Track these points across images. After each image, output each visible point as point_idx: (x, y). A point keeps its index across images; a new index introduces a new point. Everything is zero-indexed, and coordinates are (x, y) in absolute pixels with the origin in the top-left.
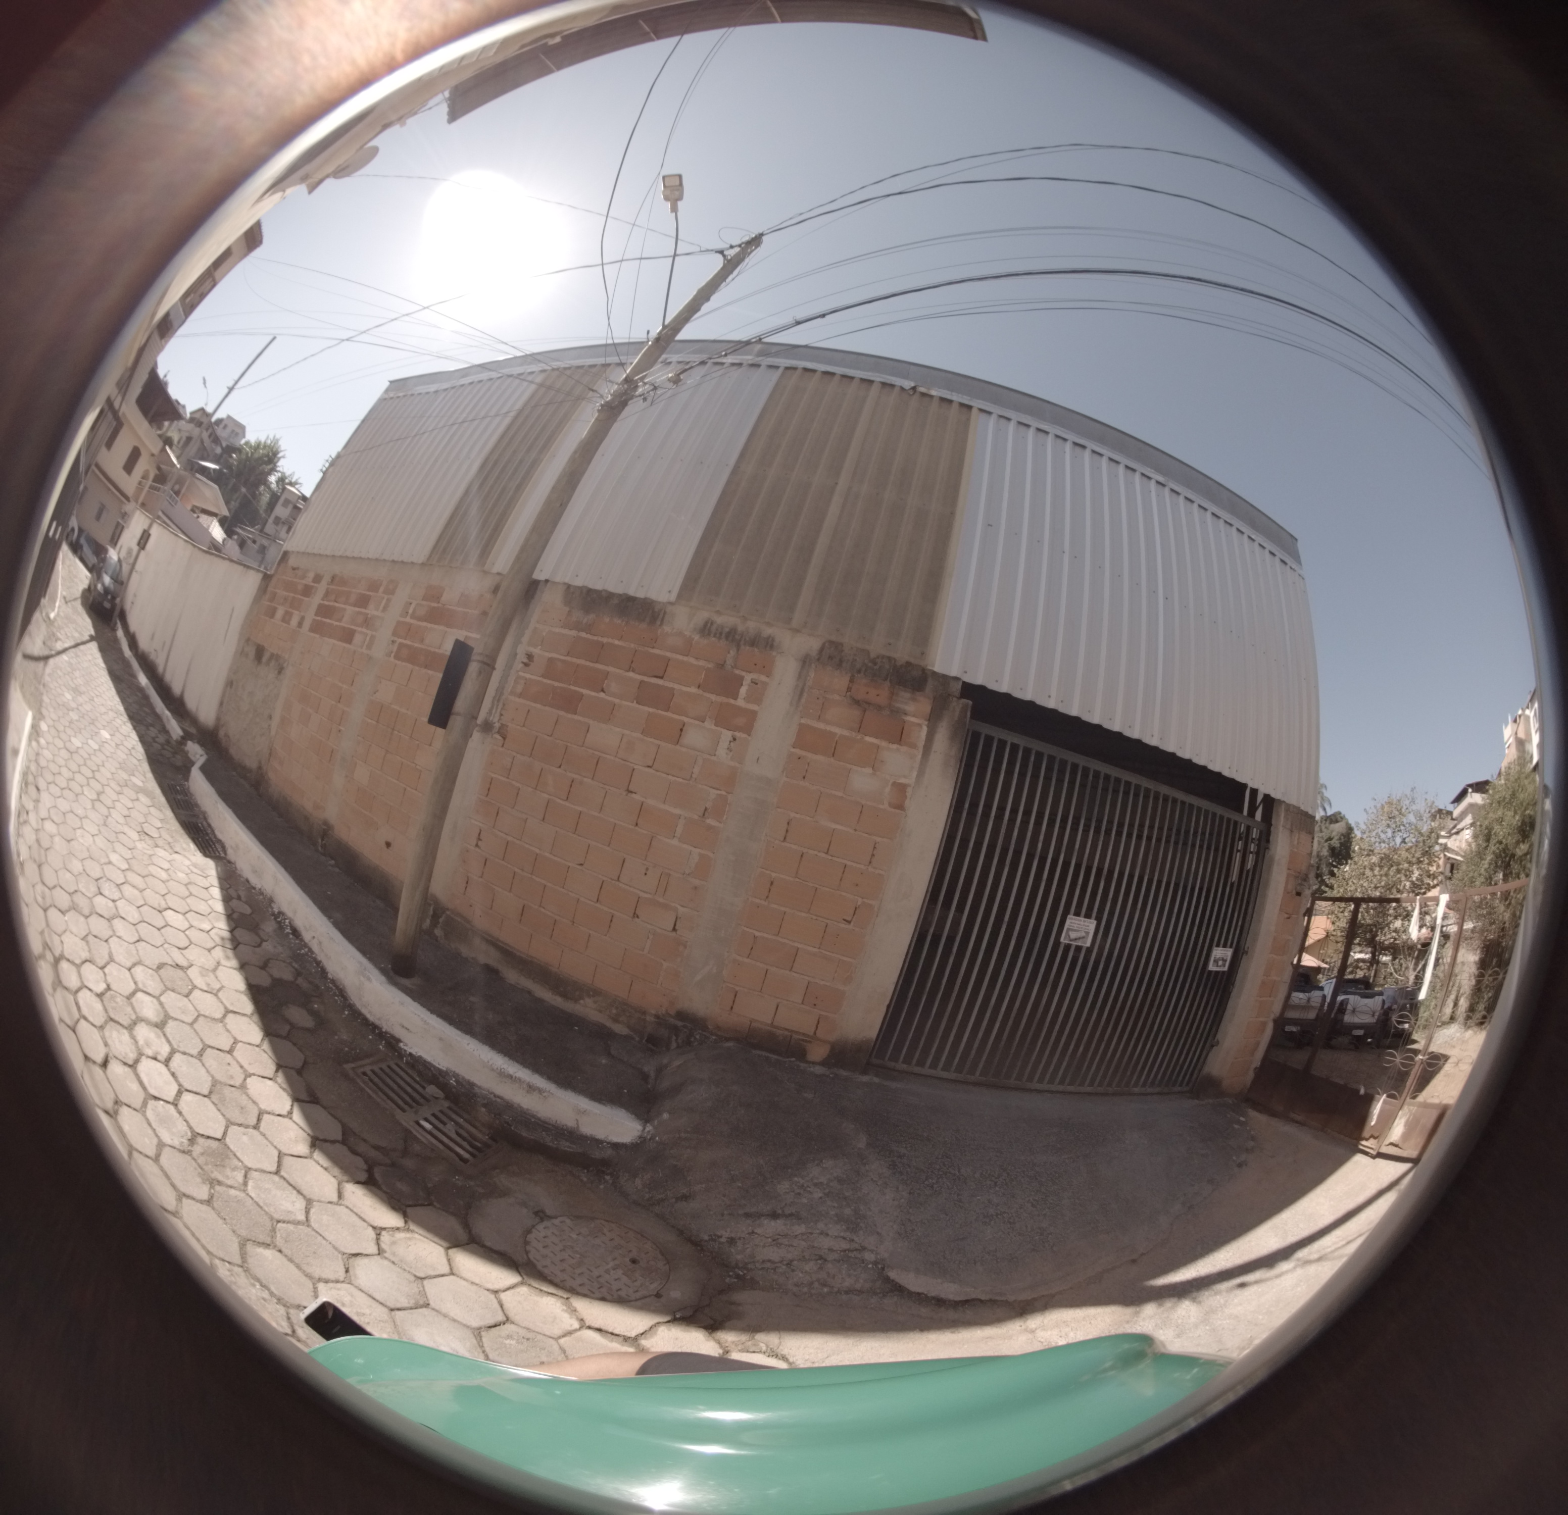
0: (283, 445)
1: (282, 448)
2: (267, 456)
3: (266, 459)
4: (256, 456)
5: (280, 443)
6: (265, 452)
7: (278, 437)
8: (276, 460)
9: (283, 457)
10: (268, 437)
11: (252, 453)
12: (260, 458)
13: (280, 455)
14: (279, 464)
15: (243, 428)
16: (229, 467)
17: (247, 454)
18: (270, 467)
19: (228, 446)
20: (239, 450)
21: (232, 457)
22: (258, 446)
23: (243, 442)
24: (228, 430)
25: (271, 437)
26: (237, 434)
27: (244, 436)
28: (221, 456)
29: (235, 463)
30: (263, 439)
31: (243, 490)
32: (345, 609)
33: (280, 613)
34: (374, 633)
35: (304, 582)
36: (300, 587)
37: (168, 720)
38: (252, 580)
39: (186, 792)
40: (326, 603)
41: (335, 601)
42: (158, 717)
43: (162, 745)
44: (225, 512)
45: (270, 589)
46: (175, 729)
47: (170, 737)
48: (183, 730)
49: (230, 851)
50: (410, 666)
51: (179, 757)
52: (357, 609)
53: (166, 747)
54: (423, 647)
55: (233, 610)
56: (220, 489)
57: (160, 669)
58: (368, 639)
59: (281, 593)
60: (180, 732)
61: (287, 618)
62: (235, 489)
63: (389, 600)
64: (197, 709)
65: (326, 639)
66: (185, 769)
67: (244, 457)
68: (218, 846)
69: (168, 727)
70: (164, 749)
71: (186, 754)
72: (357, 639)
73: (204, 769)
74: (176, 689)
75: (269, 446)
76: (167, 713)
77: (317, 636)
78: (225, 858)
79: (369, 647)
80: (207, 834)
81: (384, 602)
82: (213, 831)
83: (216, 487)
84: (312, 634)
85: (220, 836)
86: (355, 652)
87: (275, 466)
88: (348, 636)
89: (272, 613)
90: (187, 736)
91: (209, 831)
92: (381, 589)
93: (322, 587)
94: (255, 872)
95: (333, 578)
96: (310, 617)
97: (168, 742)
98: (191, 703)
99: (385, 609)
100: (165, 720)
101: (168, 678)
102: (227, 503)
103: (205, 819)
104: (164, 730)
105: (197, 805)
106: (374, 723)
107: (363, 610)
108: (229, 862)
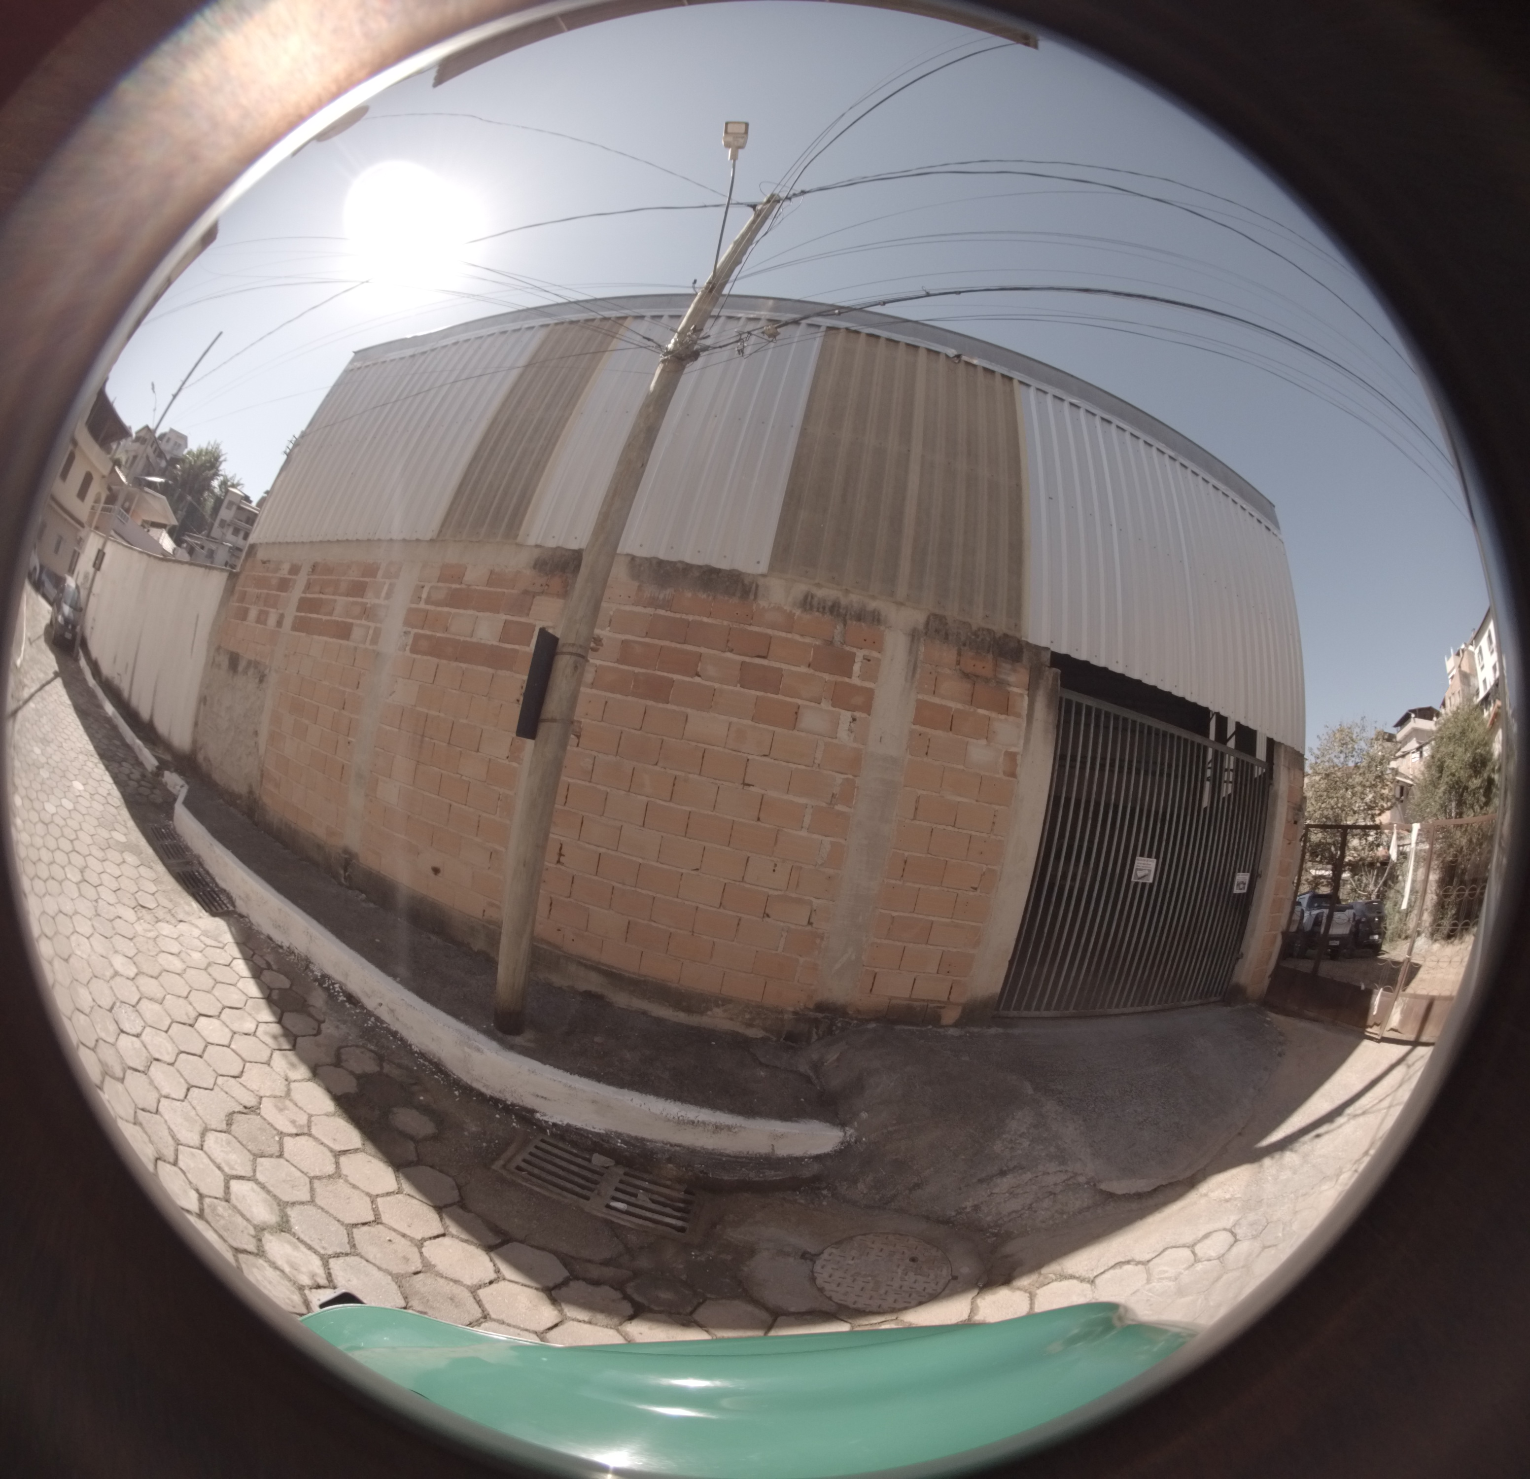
0: (225, 449)
1: (223, 452)
2: (210, 461)
3: (208, 465)
4: (199, 463)
5: (221, 447)
6: (207, 458)
7: (218, 441)
8: (218, 463)
9: (225, 460)
10: (209, 443)
11: (195, 461)
12: (202, 465)
13: (222, 459)
14: (221, 468)
15: (184, 438)
16: (174, 479)
17: (190, 462)
18: (212, 472)
19: (172, 459)
20: (182, 460)
21: (176, 468)
22: (200, 453)
23: (185, 452)
24: (171, 443)
25: (212, 443)
26: (180, 445)
27: (186, 446)
28: (166, 468)
29: (180, 473)
30: (204, 446)
31: (189, 498)
32: (335, 601)
33: (253, 614)
34: (378, 625)
35: (278, 575)
36: (274, 582)
37: (141, 750)
38: (216, 581)
39: (173, 834)
40: (308, 596)
41: (321, 593)
42: (128, 748)
43: (138, 781)
44: (173, 521)
45: (239, 588)
46: (149, 760)
47: (145, 768)
48: (158, 758)
49: (238, 903)
50: (435, 660)
51: (157, 791)
52: (351, 599)
53: (143, 783)
54: (448, 636)
55: (198, 617)
56: (168, 498)
57: (126, 694)
58: (371, 632)
59: (252, 591)
60: (155, 763)
61: (262, 618)
62: (181, 498)
63: (392, 586)
64: (170, 733)
65: (316, 637)
66: (167, 806)
67: (187, 466)
68: (223, 897)
69: (141, 758)
70: (141, 786)
71: (164, 787)
72: (357, 633)
73: (187, 803)
74: (145, 714)
75: (211, 452)
76: (138, 742)
77: (303, 634)
78: (234, 912)
79: (375, 640)
80: (207, 884)
81: (386, 587)
82: (213, 879)
83: (164, 497)
84: (297, 633)
85: (222, 884)
86: (356, 648)
87: (218, 470)
88: (344, 631)
89: (243, 615)
90: (163, 766)
91: (208, 880)
92: (380, 574)
93: (301, 580)
94: (277, 927)
95: (314, 567)
96: (291, 614)
97: (143, 776)
98: (162, 727)
99: (388, 596)
100: (137, 750)
101: (134, 702)
102: (175, 512)
103: (201, 864)
104: (139, 763)
105: (187, 848)
106: (397, 730)
107: (360, 600)
108: (241, 916)
